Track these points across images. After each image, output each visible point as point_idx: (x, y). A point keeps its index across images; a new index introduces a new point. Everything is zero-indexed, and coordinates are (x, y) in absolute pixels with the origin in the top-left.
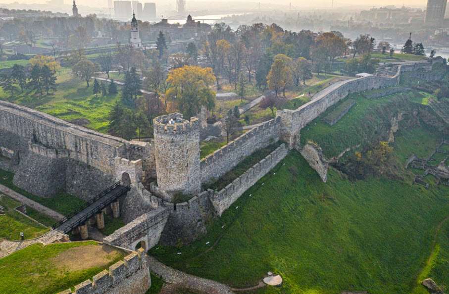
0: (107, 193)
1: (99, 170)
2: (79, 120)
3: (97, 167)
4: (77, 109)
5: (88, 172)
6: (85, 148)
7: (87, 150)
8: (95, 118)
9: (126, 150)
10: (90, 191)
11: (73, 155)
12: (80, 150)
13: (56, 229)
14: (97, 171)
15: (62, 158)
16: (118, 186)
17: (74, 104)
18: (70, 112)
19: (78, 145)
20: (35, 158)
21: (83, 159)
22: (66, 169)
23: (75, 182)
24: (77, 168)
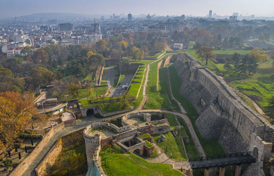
0: (236, 156)
1: (242, 136)
2: (254, 97)
3: (241, 134)
4: (260, 89)
5: (234, 135)
6: (238, 117)
7: (239, 119)
8: (268, 99)
9: (265, 131)
10: (230, 148)
11: (231, 119)
12: (235, 117)
13: (190, 162)
14: (240, 136)
15: (224, 118)
16: (248, 155)
17: (261, 85)
18: (254, 90)
19: (235, 113)
20: (210, 112)
21: (236, 124)
22: (224, 126)
23: (224, 138)
24: (229, 129)
